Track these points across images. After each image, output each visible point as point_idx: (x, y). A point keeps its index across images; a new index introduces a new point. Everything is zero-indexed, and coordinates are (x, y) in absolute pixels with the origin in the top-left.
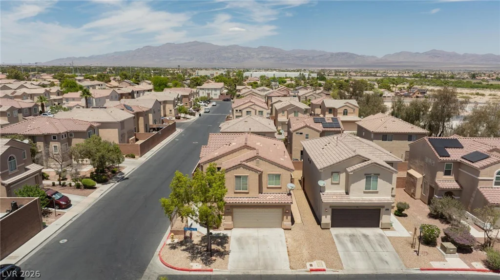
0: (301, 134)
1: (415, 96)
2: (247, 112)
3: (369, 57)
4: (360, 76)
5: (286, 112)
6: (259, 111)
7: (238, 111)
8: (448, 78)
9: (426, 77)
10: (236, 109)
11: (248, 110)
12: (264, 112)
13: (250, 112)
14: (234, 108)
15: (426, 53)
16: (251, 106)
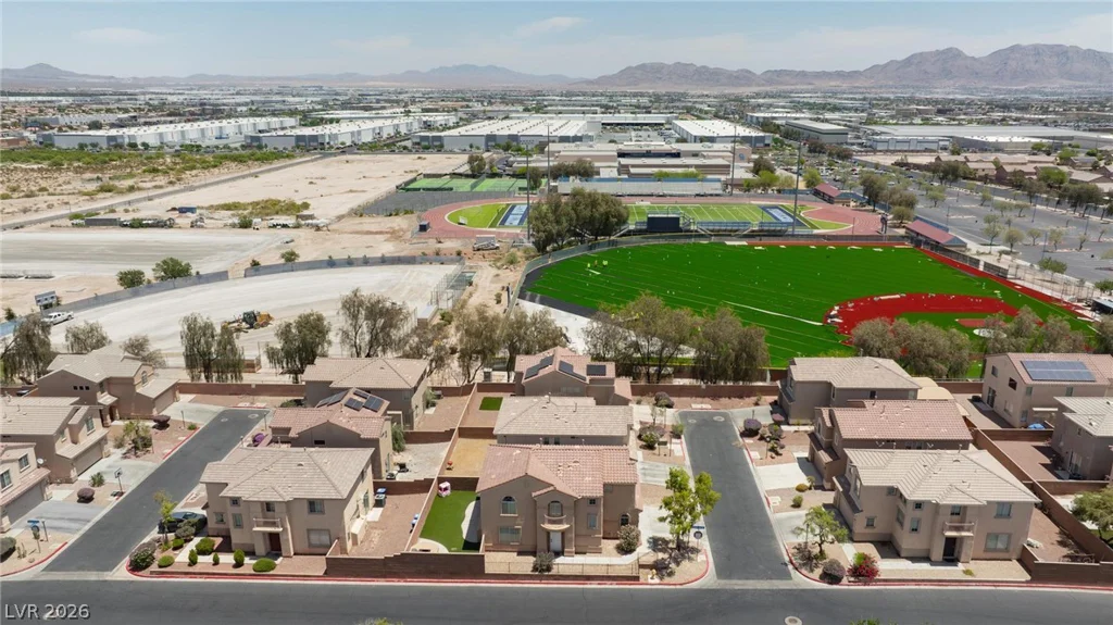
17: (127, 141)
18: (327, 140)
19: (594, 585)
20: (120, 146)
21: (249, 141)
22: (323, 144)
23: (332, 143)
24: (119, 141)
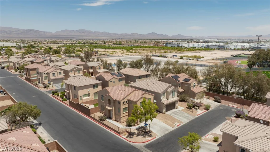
0: (112, 81)
1: (94, 55)
2: (53, 74)
3: (47, 32)
4: (50, 44)
5: (73, 71)
6: (59, 73)
7: (45, 74)
8: (94, 44)
9: (84, 44)
10: (44, 73)
11: (54, 72)
12: (62, 73)
13: (55, 73)
14: (43, 72)
15: (78, 31)
16: (55, 70)
17: (181, 46)
18: (226, 47)
19: (109, 130)
20: (179, 47)
21: (206, 47)
22: (224, 48)
23: (227, 48)
24: (179, 46)
